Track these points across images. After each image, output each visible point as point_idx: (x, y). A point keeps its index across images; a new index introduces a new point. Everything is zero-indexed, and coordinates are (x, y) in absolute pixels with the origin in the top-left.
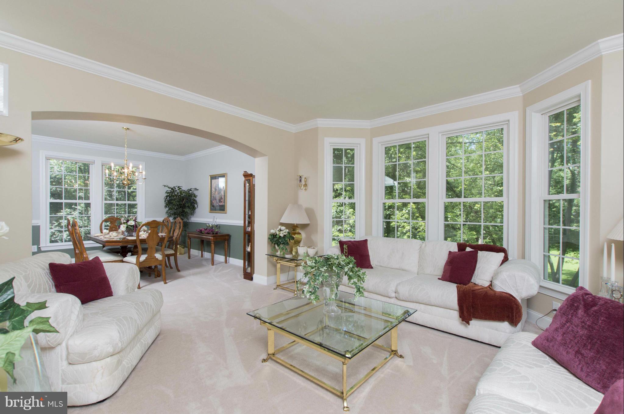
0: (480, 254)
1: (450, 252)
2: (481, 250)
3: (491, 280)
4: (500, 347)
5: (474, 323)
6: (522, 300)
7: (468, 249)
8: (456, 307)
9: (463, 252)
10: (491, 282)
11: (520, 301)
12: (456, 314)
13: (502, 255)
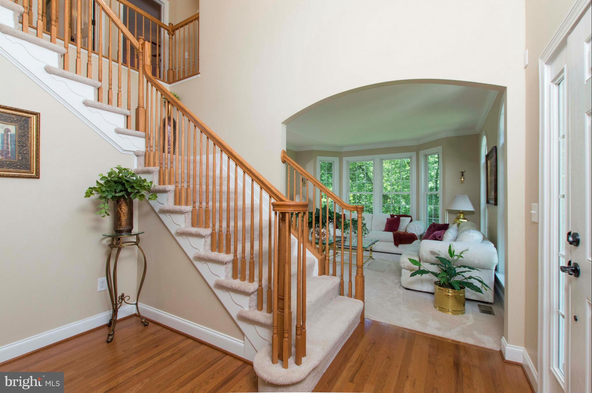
0: (401, 218)
1: (387, 219)
2: (401, 217)
3: (405, 229)
4: (401, 254)
5: (400, 246)
6: (418, 235)
7: (395, 217)
8: (393, 240)
9: (394, 218)
10: (406, 230)
11: (417, 236)
12: (393, 244)
13: (410, 218)
